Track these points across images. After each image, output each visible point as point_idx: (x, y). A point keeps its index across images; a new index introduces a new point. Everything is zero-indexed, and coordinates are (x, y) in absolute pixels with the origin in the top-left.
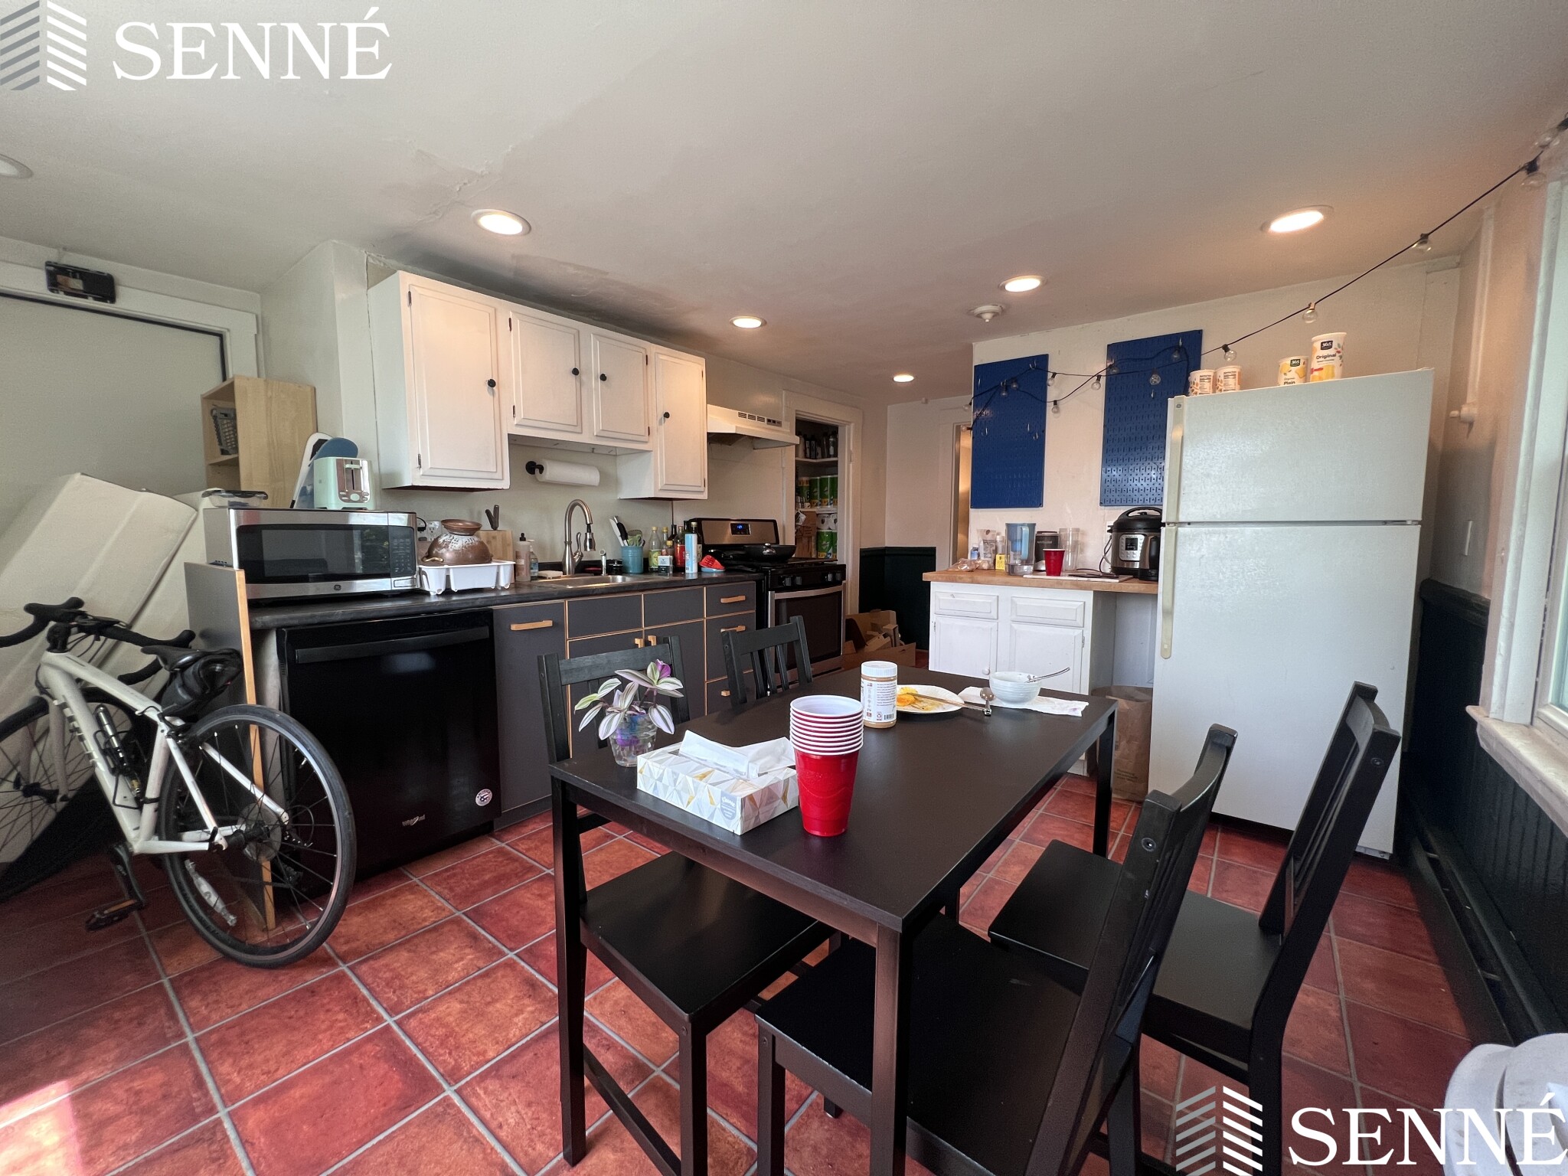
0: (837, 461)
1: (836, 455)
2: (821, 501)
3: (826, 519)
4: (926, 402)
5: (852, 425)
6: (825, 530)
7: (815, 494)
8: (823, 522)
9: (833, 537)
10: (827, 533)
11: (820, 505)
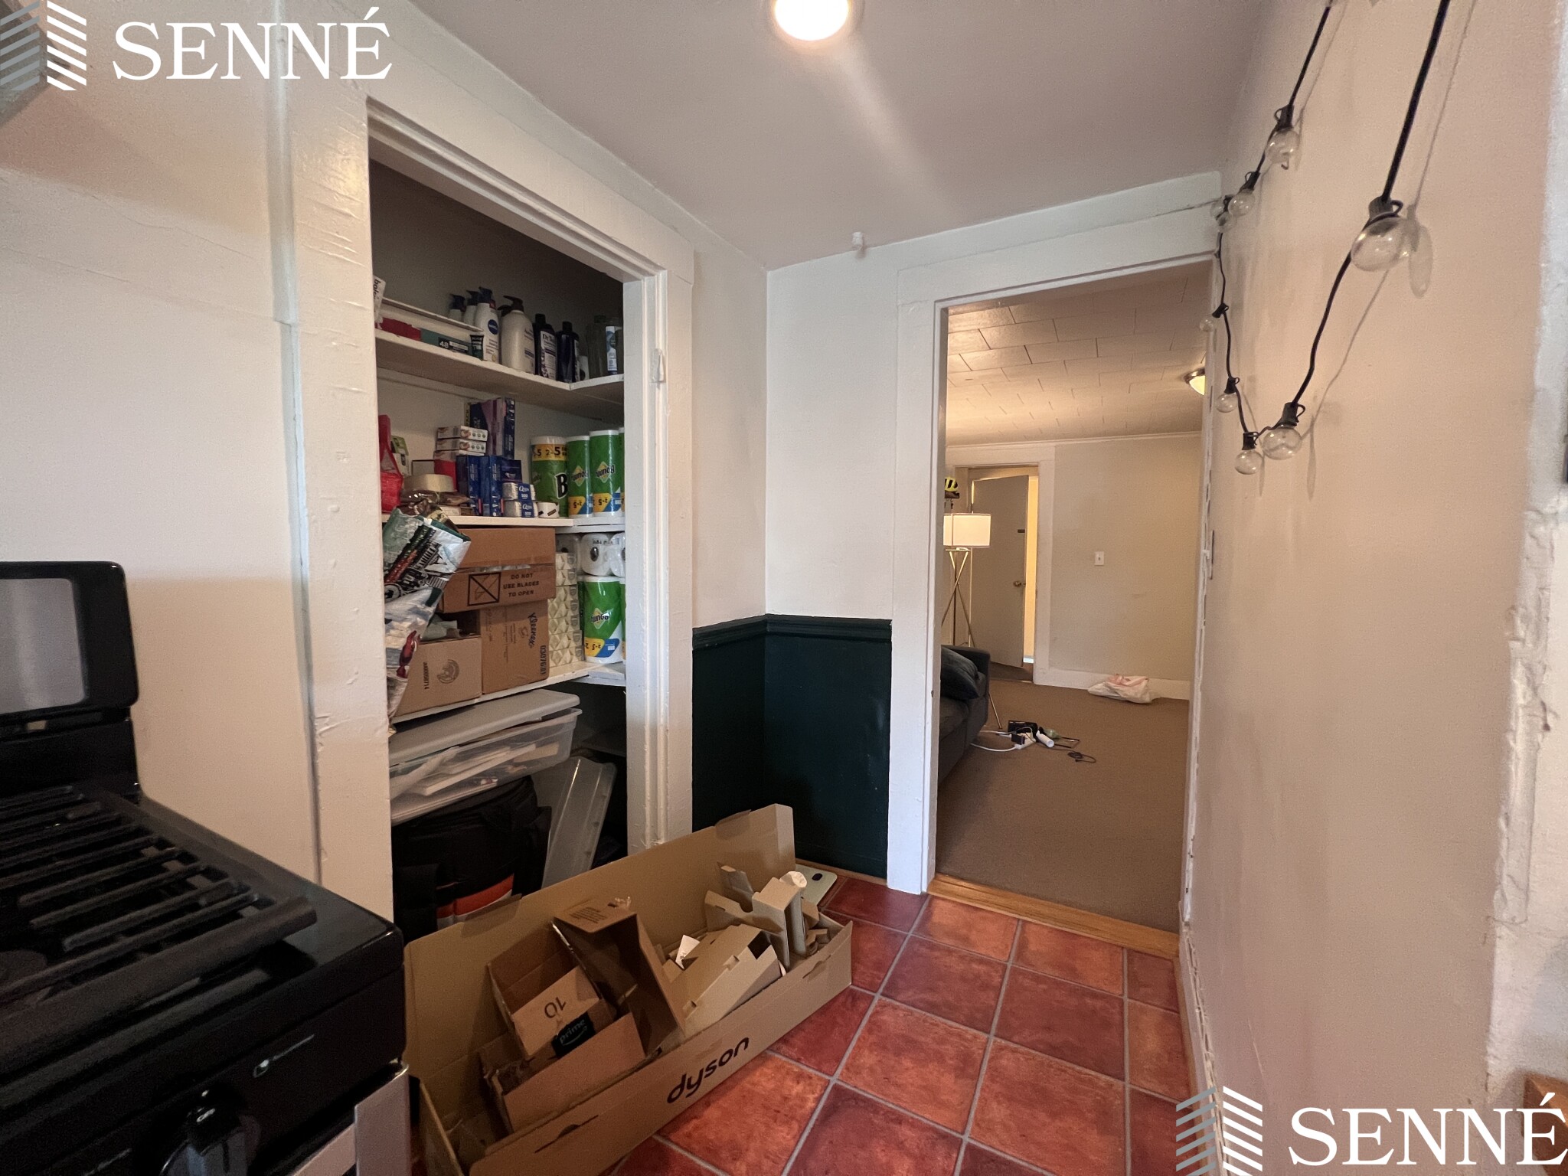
0: (620, 385)
1: (620, 370)
2: (592, 500)
3: (601, 547)
4: (863, 251)
5: (661, 275)
6: (600, 579)
7: (579, 482)
8: (594, 556)
9: (618, 592)
10: (605, 585)
11: (592, 511)
